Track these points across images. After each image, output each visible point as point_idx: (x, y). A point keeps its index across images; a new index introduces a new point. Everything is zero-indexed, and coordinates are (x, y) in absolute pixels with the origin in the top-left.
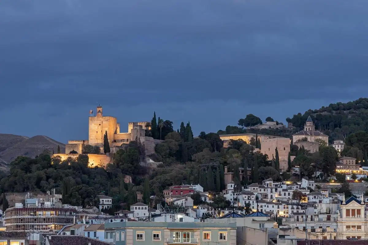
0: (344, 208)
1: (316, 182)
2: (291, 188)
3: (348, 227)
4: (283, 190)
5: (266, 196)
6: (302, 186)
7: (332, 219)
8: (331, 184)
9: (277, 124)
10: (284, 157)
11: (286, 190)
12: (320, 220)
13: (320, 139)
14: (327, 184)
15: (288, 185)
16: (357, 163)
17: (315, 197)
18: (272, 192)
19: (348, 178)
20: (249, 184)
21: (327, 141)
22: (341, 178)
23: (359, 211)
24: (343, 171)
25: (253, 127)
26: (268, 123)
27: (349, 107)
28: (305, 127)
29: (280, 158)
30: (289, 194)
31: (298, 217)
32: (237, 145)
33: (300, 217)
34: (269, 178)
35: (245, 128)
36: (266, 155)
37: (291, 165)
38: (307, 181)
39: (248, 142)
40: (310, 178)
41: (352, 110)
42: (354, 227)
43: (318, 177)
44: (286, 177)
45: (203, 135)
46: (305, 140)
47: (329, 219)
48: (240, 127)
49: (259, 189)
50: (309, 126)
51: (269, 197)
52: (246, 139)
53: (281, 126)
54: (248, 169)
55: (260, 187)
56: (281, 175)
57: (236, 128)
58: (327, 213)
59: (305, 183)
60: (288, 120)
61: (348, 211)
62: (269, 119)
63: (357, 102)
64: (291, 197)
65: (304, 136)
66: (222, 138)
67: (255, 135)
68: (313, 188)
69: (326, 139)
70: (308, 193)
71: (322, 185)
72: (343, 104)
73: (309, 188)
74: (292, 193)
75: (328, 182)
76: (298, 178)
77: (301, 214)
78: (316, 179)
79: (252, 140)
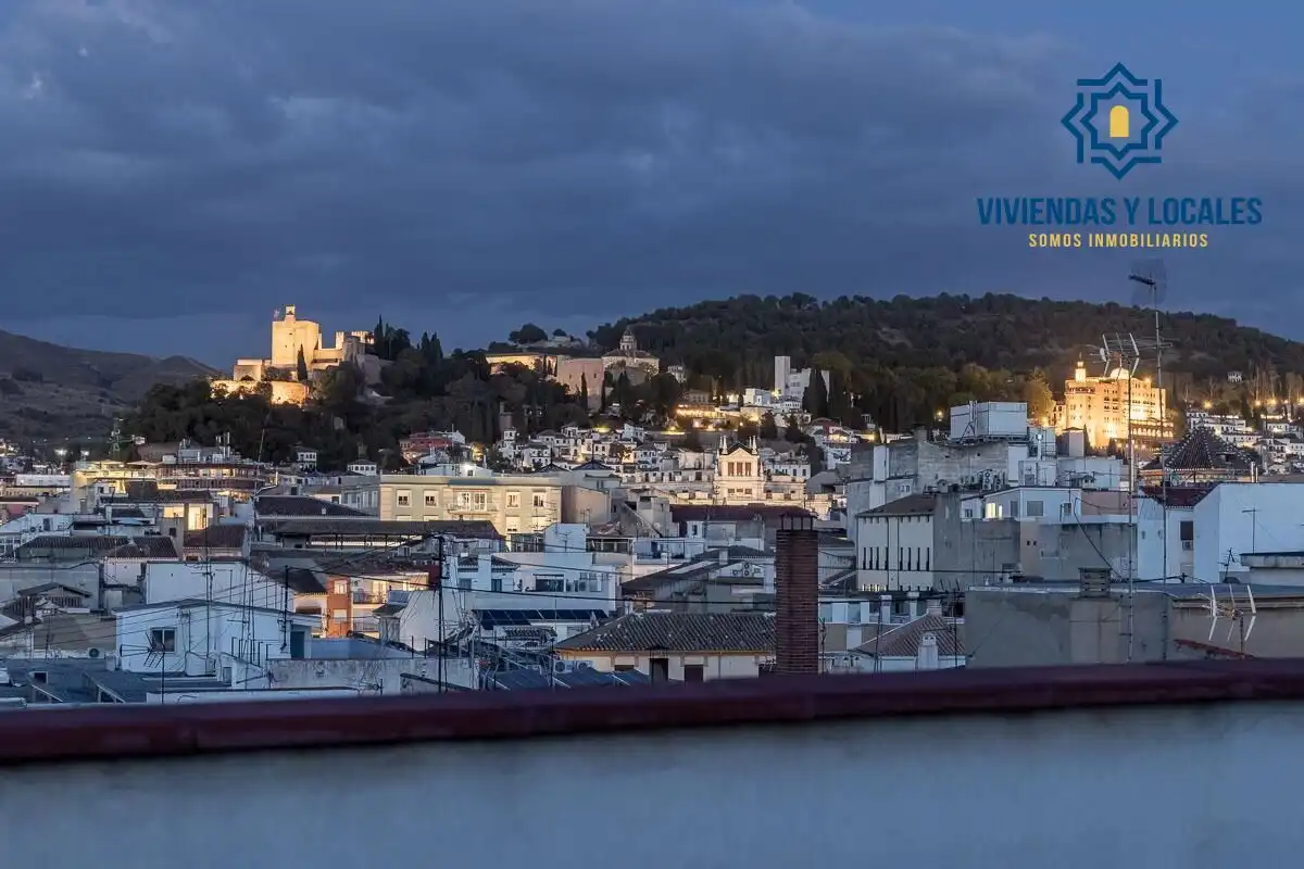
0: (724, 460)
1: (646, 429)
2: (606, 439)
3: (731, 491)
4: (595, 442)
5: (567, 452)
6: (623, 436)
7: (704, 478)
8: (670, 433)
9: (572, 339)
10: (594, 390)
11: (599, 442)
12: (685, 480)
13: (647, 364)
14: (663, 433)
15: (601, 434)
16: (711, 400)
17: (645, 454)
18: (576, 444)
19: (697, 424)
20: (539, 432)
21: (657, 367)
22: (686, 423)
23: (748, 465)
24: (690, 413)
25: (532, 345)
26: (558, 338)
27: (686, 314)
28: (622, 344)
29: (588, 390)
30: (603, 449)
31: (647, 475)
32: (514, 371)
33: (650, 474)
34: (570, 421)
35: (520, 346)
36: (566, 385)
37: (606, 402)
38: (632, 428)
39: (532, 367)
40: (636, 423)
41: (693, 319)
42: (740, 490)
43: (649, 421)
44: (597, 420)
45: (458, 353)
46: (622, 364)
47: (699, 478)
48: (511, 343)
49: (555, 440)
50: (627, 341)
51: (572, 452)
52: (528, 361)
53: (577, 343)
54: (537, 407)
55: (557, 437)
56: (591, 418)
57: (505, 344)
58: (695, 469)
59: (628, 430)
60: (590, 334)
61: (731, 465)
62: (559, 333)
63: (699, 307)
64: (606, 453)
65: (620, 359)
66: (489, 360)
67: (543, 355)
68: (642, 439)
69: (654, 363)
70: (634, 447)
71: (655, 434)
72: (678, 311)
73: (635, 439)
74: (608, 447)
75: (665, 430)
76: (616, 422)
77: (650, 470)
78: (646, 425)
79: (537, 363)
